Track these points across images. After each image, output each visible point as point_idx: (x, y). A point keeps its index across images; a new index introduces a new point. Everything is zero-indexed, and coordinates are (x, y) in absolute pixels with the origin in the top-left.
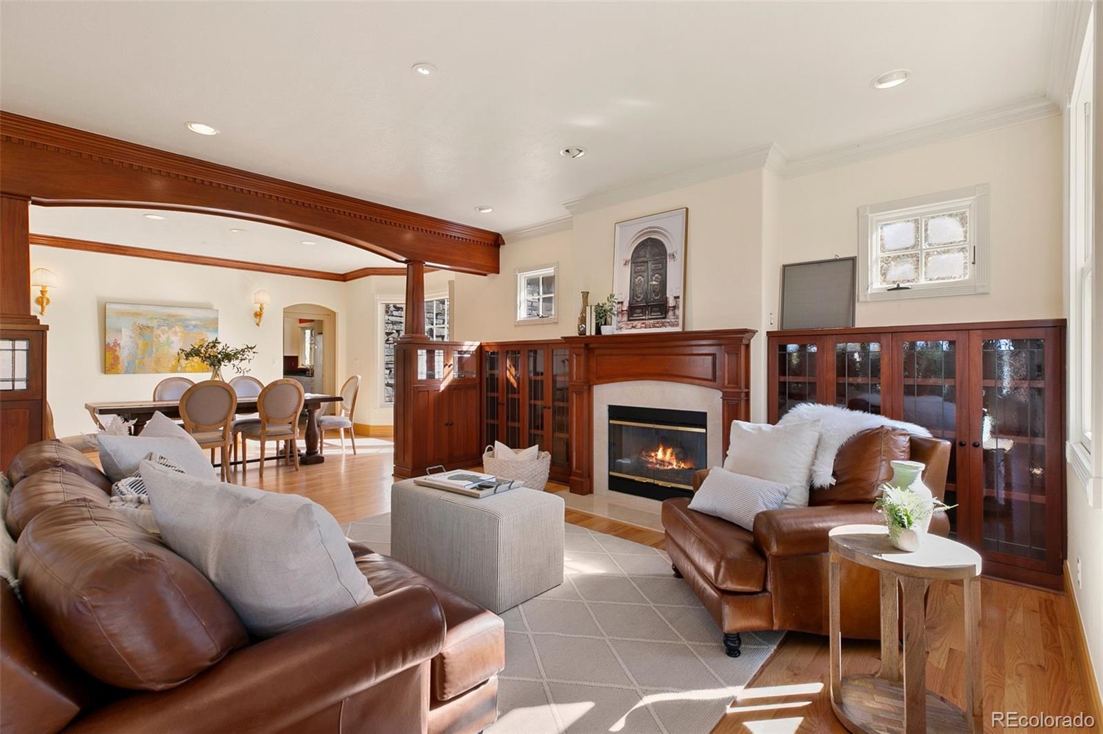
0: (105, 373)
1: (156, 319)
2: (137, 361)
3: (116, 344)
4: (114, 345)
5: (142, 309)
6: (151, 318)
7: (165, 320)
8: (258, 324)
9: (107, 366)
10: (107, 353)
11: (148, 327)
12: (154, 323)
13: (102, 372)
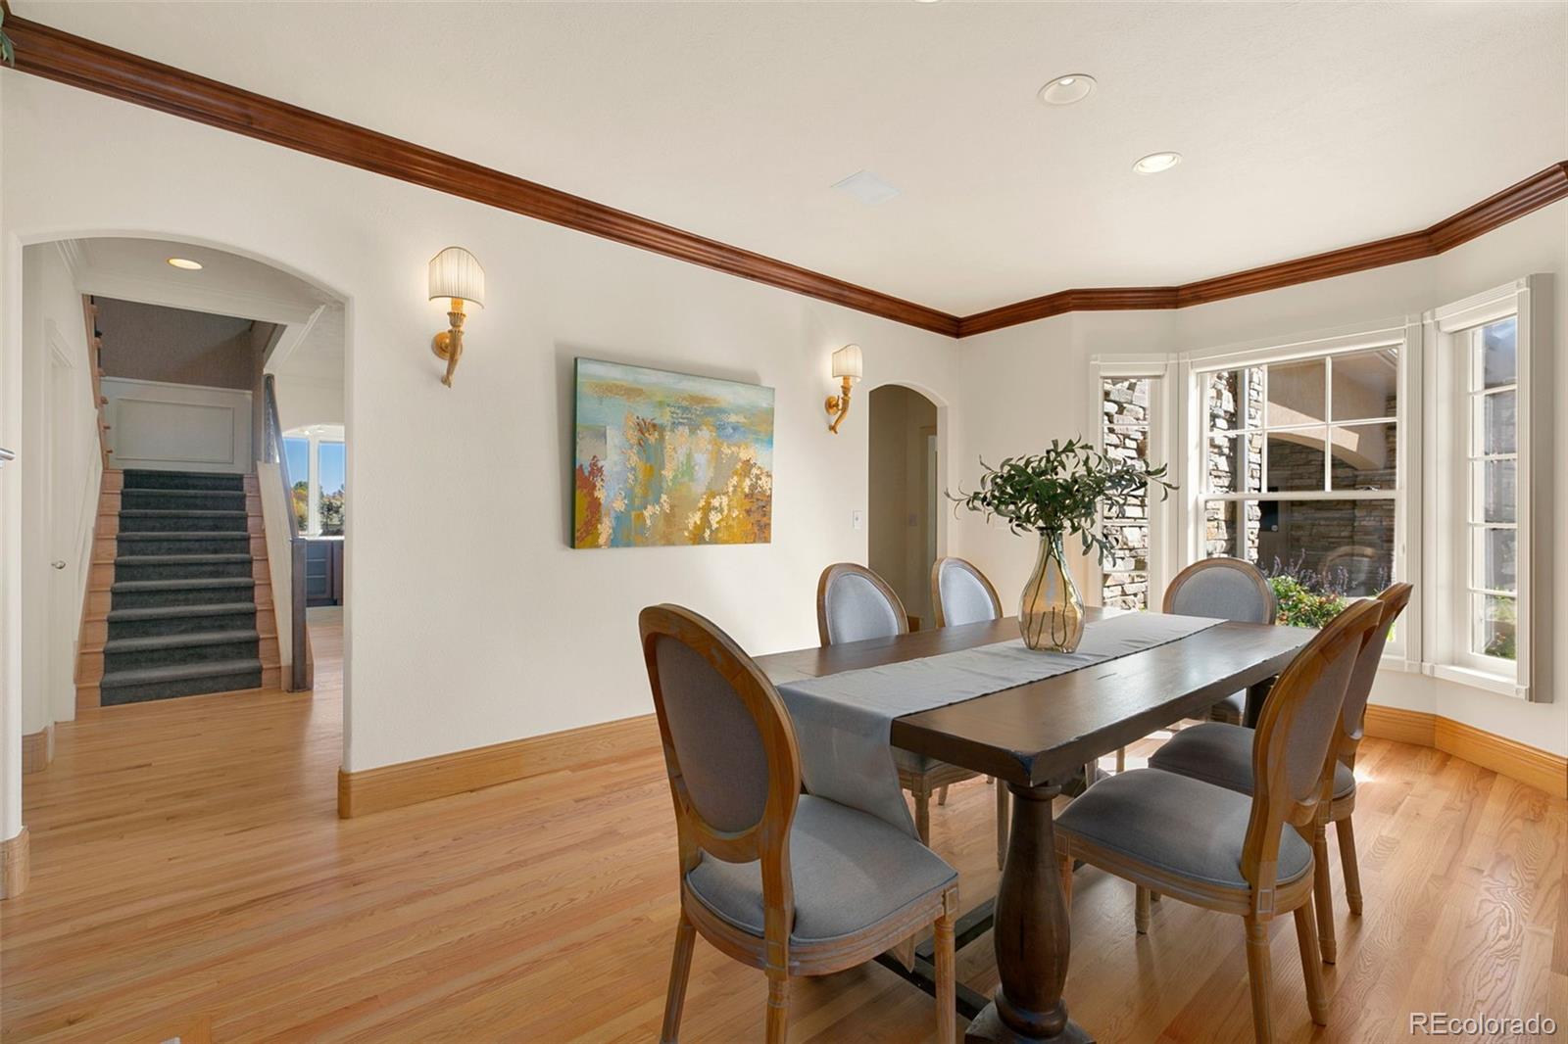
0: (573, 546)
1: (668, 405)
2: (633, 513)
3: (596, 470)
4: (591, 473)
5: (647, 378)
6: (661, 404)
7: (685, 409)
8: (833, 428)
9: (577, 526)
10: (578, 492)
11: (654, 426)
12: (664, 418)
13: (565, 542)
